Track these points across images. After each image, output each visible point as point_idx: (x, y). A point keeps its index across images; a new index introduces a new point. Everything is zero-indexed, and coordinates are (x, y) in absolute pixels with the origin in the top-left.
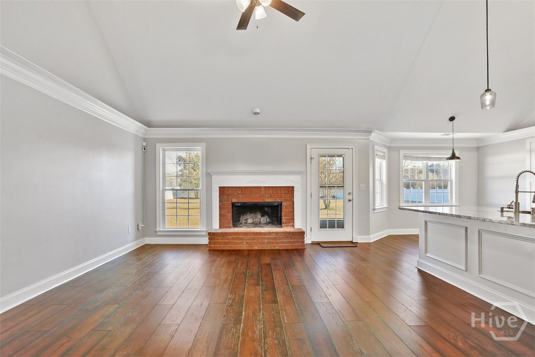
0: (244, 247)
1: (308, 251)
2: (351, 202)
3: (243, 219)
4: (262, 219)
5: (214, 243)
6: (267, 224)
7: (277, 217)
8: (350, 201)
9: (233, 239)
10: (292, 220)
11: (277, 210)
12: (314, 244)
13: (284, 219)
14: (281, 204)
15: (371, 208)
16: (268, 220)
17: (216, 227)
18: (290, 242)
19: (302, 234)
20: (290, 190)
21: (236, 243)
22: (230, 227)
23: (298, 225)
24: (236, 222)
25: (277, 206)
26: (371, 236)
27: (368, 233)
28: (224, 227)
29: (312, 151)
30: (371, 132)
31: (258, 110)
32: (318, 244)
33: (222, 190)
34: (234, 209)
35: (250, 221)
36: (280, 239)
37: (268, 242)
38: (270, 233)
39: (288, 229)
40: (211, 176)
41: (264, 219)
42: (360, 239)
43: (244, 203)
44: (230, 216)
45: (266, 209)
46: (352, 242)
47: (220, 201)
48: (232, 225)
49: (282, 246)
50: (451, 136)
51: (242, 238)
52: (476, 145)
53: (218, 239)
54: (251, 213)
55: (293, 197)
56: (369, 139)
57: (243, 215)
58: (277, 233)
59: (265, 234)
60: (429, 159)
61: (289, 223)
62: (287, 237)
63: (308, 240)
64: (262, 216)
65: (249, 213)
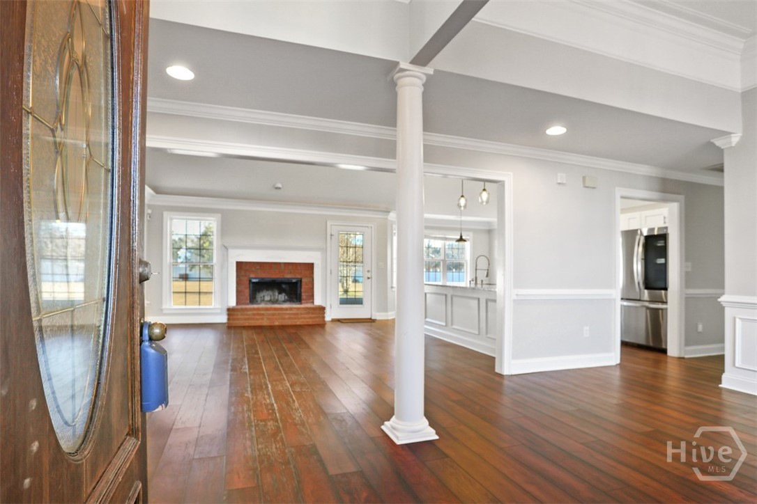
0: (265, 323)
1: (328, 327)
2: (370, 280)
3: (260, 296)
4: (280, 296)
5: (234, 319)
6: (285, 301)
7: (296, 294)
8: (369, 278)
9: (254, 314)
10: (311, 297)
11: (297, 286)
12: (334, 321)
13: (304, 296)
14: (301, 281)
15: (389, 286)
16: (286, 297)
17: (232, 302)
18: (311, 318)
19: (322, 309)
20: (310, 267)
21: (257, 319)
22: (247, 304)
23: (318, 301)
24: (253, 299)
25: (296, 283)
26: (390, 313)
27: (385, 310)
28: (241, 304)
29: (332, 227)
30: (389, 212)
31: (279, 185)
32: (339, 321)
33: (240, 265)
34: (251, 285)
35: (267, 298)
36: (301, 314)
37: (290, 318)
38: (291, 309)
39: (309, 305)
40: (227, 249)
41: (282, 297)
42: (378, 316)
43: (263, 279)
44: (247, 292)
45: (284, 286)
46: (370, 319)
47: (237, 276)
48: (248, 301)
49: (303, 322)
50: (459, 219)
51: (263, 314)
52: (487, 228)
53: (237, 315)
54: (267, 290)
55: (313, 273)
56: (387, 219)
57: (259, 292)
58: (298, 309)
59: (286, 309)
60: (446, 239)
61: (309, 299)
62: (308, 313)
63: (328, 318)
64: (280, 293)
65: (265, 291)
